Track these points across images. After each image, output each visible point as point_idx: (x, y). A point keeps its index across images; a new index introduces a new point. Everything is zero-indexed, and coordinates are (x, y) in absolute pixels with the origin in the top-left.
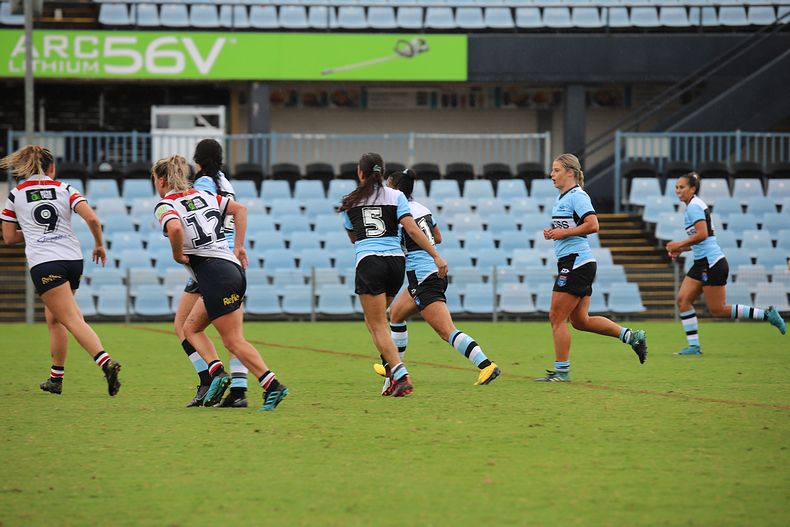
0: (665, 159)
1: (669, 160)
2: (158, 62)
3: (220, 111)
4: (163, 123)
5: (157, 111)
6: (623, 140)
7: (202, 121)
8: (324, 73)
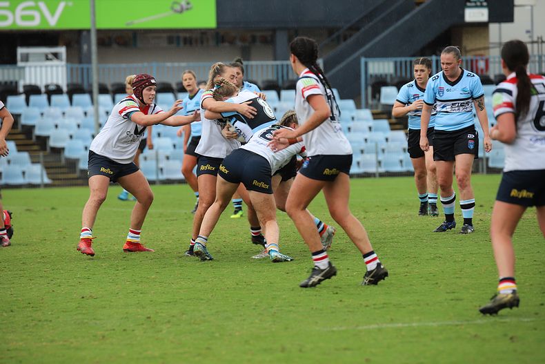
0: (391, 75)
1: (394, 75)
2: (24, 18)
3: (62, 50)
4: (26, 58)
5: (21, 51)
6: (366, 64)
7: (50, 56)
8: (128, 24)
